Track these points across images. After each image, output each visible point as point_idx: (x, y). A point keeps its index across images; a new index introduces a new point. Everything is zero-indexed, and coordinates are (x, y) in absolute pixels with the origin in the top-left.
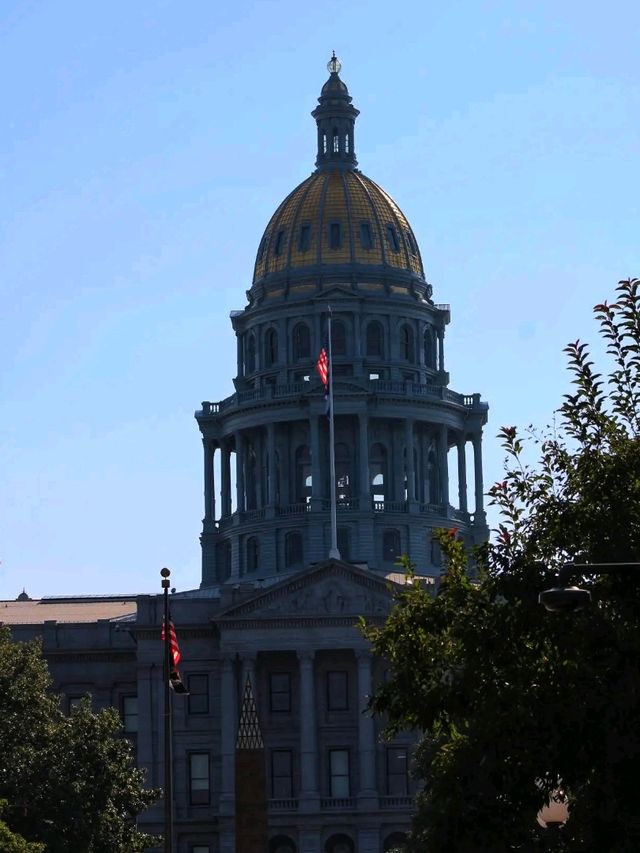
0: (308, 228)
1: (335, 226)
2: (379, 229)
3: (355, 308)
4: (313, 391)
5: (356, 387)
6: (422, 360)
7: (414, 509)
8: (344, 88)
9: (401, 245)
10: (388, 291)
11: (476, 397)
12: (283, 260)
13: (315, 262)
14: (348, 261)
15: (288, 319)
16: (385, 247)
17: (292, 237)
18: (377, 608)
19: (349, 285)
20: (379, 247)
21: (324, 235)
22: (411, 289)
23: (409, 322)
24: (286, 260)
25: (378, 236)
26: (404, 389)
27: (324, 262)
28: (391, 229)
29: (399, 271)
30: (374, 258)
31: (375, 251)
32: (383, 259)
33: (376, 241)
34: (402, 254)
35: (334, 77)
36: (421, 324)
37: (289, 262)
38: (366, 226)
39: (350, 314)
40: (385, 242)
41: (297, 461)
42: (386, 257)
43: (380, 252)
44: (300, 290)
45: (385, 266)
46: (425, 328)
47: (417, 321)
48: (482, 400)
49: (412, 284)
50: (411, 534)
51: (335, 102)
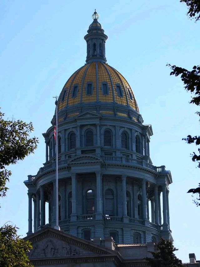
0: (77, 87)
1: (90, 85)
2: (112, 86)
3: (97, 122)
4: (72, 161)
5: (94, 158)
6: (134, 148)
7: (126, 220)
8: (99, 25)
9: (124, 94)
10: (115, 115)
11: (163, 167)
12: (65, 103)
13: (79, 102)
14: (95, 101)
15: (65, 130)
16: (115, 94)
17: (69, 91)
18: (73, 254)
19: (95, 112)
20: (112, 94)
21: (84, 89)
22: (129, 115)
23: (126, 129)
24: (66, 104)
25: (111, 89)
26: (122, 161)
27: (83, 102)
28: (118, 87)
29: (122, 106)
30: (108, 100)
31: (109, 96)
32: (113, 100)
33: (110, 92)
34: (124, 98)
35: (95, 21)
36: (133, 131)
37: (68, 104)
38: (105, 85)
39: (95, 125)
40: (115, 92)
41: (69, 200)
42: (115, 99)
43: (112, 96)
44: (72, 116)
45: (114, 103)
46: (136, 134)
47: (131, 130)
48: (166, 169)
49: (129, 112)
50: (124, 233)
51: (95, 31)
